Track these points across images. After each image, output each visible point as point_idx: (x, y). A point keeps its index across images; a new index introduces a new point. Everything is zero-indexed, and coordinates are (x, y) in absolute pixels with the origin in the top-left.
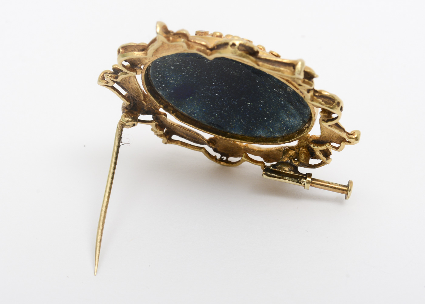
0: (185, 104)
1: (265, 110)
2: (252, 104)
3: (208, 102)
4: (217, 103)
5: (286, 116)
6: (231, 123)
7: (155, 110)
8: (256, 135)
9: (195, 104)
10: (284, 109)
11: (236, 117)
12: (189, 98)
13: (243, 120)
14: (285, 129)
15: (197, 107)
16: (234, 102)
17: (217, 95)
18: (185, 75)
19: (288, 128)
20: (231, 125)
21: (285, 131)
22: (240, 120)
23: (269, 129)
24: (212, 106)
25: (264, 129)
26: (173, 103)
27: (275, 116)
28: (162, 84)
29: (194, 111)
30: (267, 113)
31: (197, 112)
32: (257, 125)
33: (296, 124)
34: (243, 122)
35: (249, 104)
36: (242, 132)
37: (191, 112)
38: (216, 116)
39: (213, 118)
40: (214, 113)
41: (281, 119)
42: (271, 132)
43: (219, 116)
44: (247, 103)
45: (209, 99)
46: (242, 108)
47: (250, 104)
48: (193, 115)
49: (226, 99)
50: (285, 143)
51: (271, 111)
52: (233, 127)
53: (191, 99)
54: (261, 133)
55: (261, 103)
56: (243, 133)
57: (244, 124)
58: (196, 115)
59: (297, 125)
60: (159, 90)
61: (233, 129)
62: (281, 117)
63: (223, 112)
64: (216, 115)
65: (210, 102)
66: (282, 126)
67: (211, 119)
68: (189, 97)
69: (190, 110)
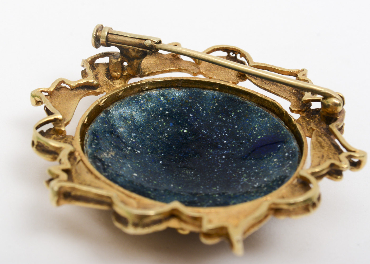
0: (268, 129)
1: (165, 124)
2: (181, 131)
3: (240, 132)
4: (228, 130)
5: (136, 117)
6: (216, 104)
7: (306, 116)
8: (185, 91)
9: (257, 129)
10: (135, 126)
11: (207, 114)
12: (261, 136)
13: (199, 109)
14: (141, 100)
15: (255, 125)
16: (206, 133)
17: (225, 142)
18: (256, 169)
19: (136, 103)
20: (216, 102)
21: (141, 98)
22: (203, 110)
23: (165, 99)
24: (236, 127)
25: (173, 99)
26: (283, 130)
27: (152, 117)
28: (288, 156)
29: (261, 119)
30: (162, 120)
31: (257, 118)
32: (181, 104)
33: (122, 107)
34: (199, 107)
35: (185, 131)
36: (204, 94)
37: (265, 118)
38: (233, 113)
39: (238, 111)
40: (236, 117)
41: (144, 112)
42: (163, 95)
43: (230, 113)
44: (188, 132)
45: (238, 135)
46: (196, 125)
47: (183, 130)
48: (263, 114)
49: (215, 136)
50: (139, 82)
51: (156, 123)
52: (215, 100)
53: (259, 136)
54: (177, 93)
55: (168, 132)
56: (203, 92)
57: (199, 103)
58: (259, 114)
59: (120, 106)
60: (295, 148)
61: (215, 97)
62: (143, 116)
63: (224, 119)
64: (233, 115)
65: (238, 131)
66: (144, 104)
67: (240, 109)
68: (261, 138)
69: (265, 120)
